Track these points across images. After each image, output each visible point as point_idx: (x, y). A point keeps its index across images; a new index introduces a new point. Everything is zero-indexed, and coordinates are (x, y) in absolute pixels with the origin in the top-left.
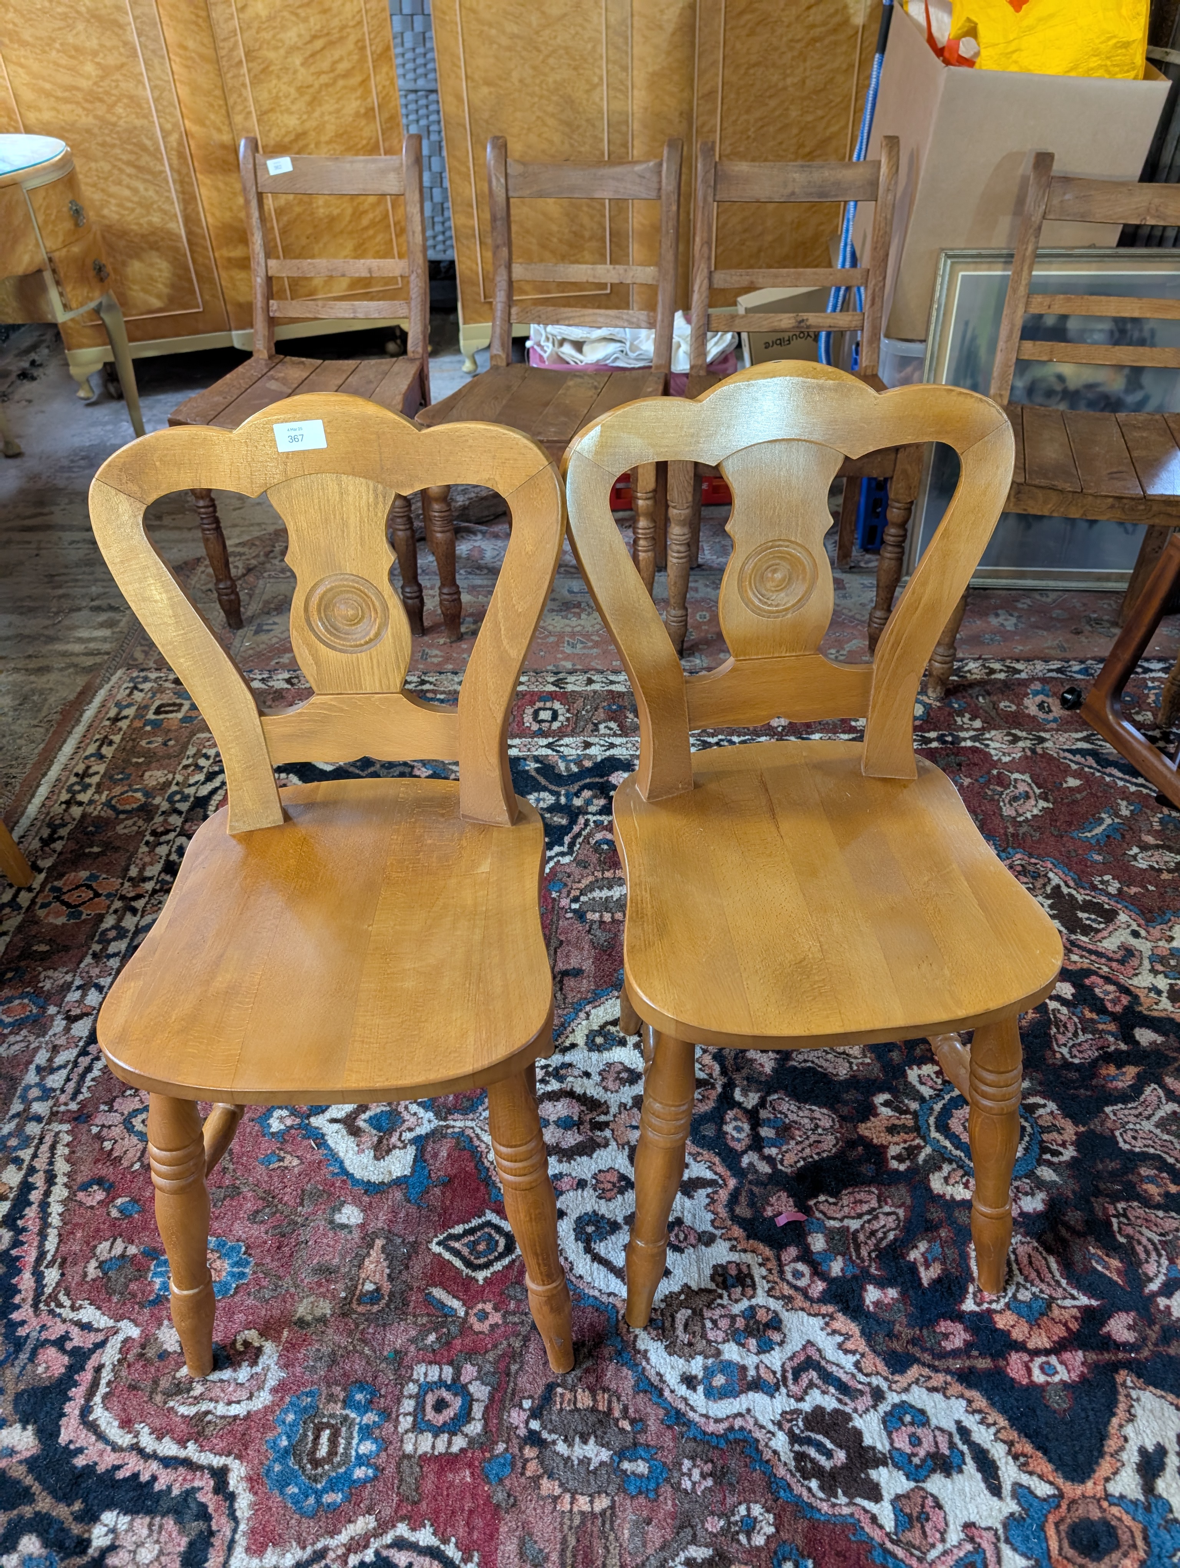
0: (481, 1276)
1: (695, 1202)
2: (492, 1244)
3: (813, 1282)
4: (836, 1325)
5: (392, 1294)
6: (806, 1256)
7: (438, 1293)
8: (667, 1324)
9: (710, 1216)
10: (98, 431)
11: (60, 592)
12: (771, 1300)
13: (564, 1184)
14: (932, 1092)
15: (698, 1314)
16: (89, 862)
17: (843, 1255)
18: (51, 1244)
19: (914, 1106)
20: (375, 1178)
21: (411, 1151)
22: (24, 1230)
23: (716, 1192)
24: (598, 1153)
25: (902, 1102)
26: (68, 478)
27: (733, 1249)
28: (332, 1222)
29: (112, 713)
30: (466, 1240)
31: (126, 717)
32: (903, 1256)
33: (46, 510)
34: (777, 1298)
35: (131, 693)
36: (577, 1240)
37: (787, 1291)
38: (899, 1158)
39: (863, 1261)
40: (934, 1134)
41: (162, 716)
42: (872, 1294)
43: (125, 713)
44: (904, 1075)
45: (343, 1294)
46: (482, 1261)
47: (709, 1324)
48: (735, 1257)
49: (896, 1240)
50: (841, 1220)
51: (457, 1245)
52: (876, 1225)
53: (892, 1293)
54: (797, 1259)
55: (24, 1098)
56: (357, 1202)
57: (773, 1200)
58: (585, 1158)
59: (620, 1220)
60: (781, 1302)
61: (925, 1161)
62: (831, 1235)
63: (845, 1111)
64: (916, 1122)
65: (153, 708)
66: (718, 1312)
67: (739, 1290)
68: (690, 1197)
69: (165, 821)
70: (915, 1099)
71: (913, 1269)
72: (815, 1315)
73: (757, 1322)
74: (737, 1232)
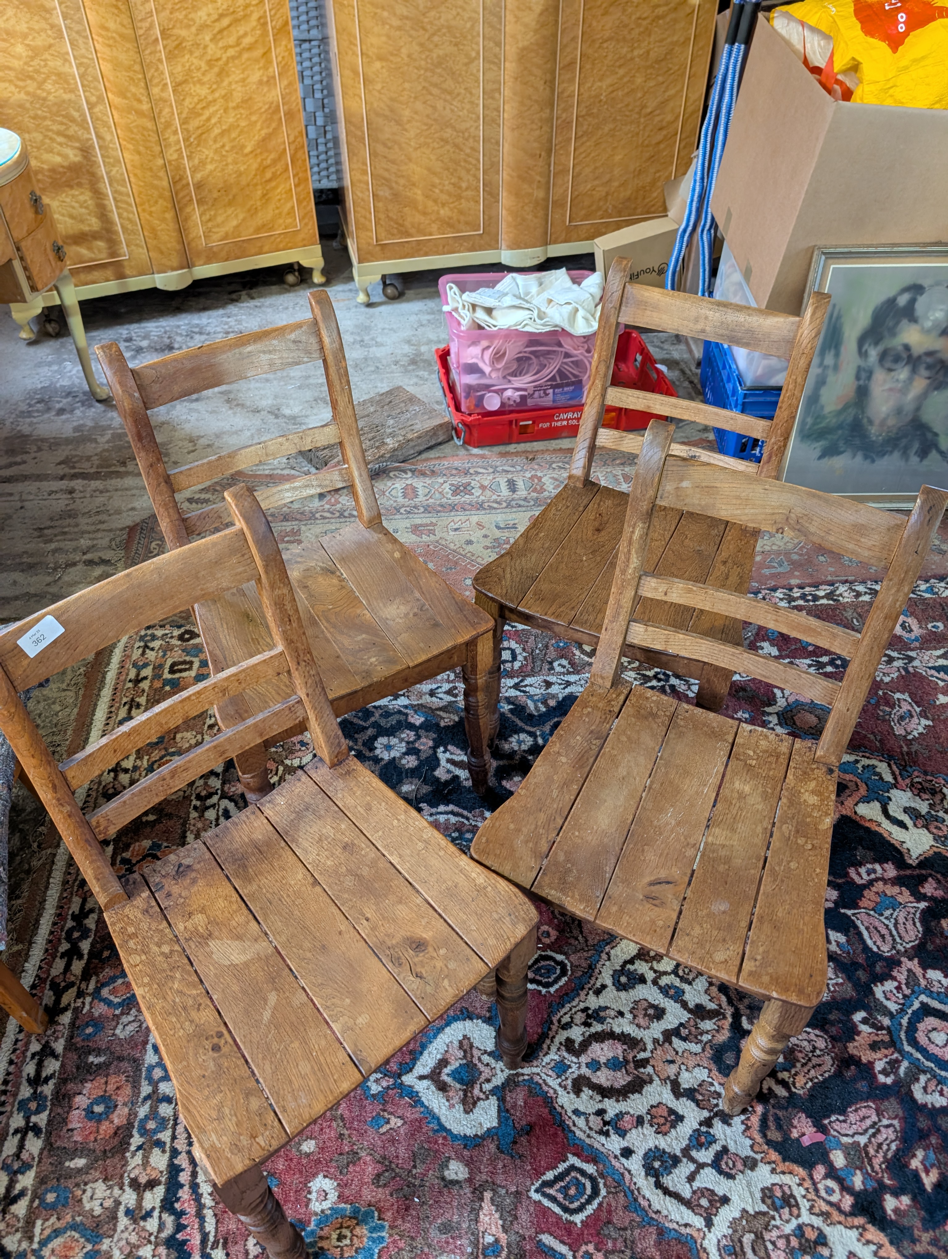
0: (578, 1219)
1: (734, 1129)
2: (580, 1187)
3: (843, 1196)
4: (869, 1236)
5: (509, 1245)
6: (832, 1173)
7: (547, 1239)
8: (738, 1249)
9: (749, 1142)
10: (45, 371)
11: (53, 546)
12: (813, 1217)
13: (626, 1122)
14: (897, 1007)
15: (759, 1237)
16: (148, 830)
17: (861, 1169)
18: (210, 1226)
19: (886, 1022)
20: (469, 1132)
21: (493, 1102)
22: (182, 1213)
23: (748, 1119)
24: (647, 1089)
25: (876, 1019)
26: (31, 424)
27: (773, 1171)
28: (443, 1179)
29: (132, 674)
30: (557, 1186)
31: (145, 678)
32: (907, 1165)
33: (18, 459)
34: (818, 1215)
35: (143, 653)
36: (647, 1174)
37: (825, 1208)
38: (884, 1072)
39: (877, 1173)
40: (907, 1048)
41: (177, 675)
42: (890, 1203)
43: (144, 673)
44: (872, 993)
45: (469, 1250)
46: (576, 1205)
47: (770, 1246)
48: (776, 1179)
49: (898, 1149)
50: (853, 1136)
51: (551, 1191)
52: (880, 1138)
53: (906, 1200)
54: (826, 1177)
55: (149, 1079)
56: (460, 1158)
57: (795, 1122)
58: (637, 1095)
59: (678, 1153)
60: (821, 1218)
61: (906, 1074)
62: (847, 1150)
63: (833, 1030)
64: (891, 1037)
65: (167, 666)
66: (775, 1233)
67: (787, 1210)
68: (729, 1125)
69: (206, 784)
70: (885, 1015)
71: (916, 1175)
72: (851, 1228)
73: (807, 1240)
74: (774, 1156)
